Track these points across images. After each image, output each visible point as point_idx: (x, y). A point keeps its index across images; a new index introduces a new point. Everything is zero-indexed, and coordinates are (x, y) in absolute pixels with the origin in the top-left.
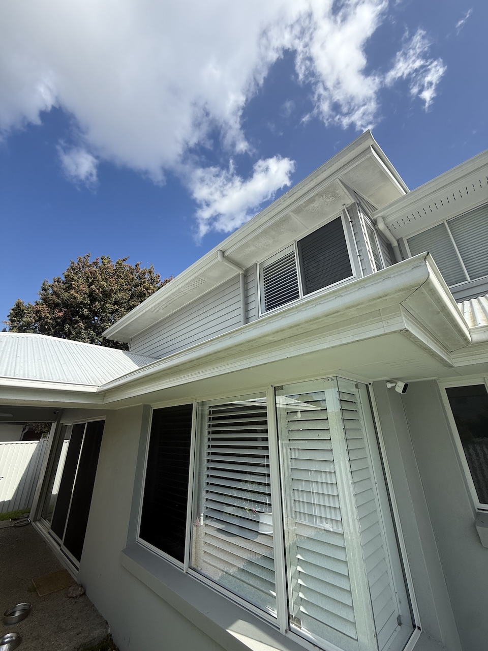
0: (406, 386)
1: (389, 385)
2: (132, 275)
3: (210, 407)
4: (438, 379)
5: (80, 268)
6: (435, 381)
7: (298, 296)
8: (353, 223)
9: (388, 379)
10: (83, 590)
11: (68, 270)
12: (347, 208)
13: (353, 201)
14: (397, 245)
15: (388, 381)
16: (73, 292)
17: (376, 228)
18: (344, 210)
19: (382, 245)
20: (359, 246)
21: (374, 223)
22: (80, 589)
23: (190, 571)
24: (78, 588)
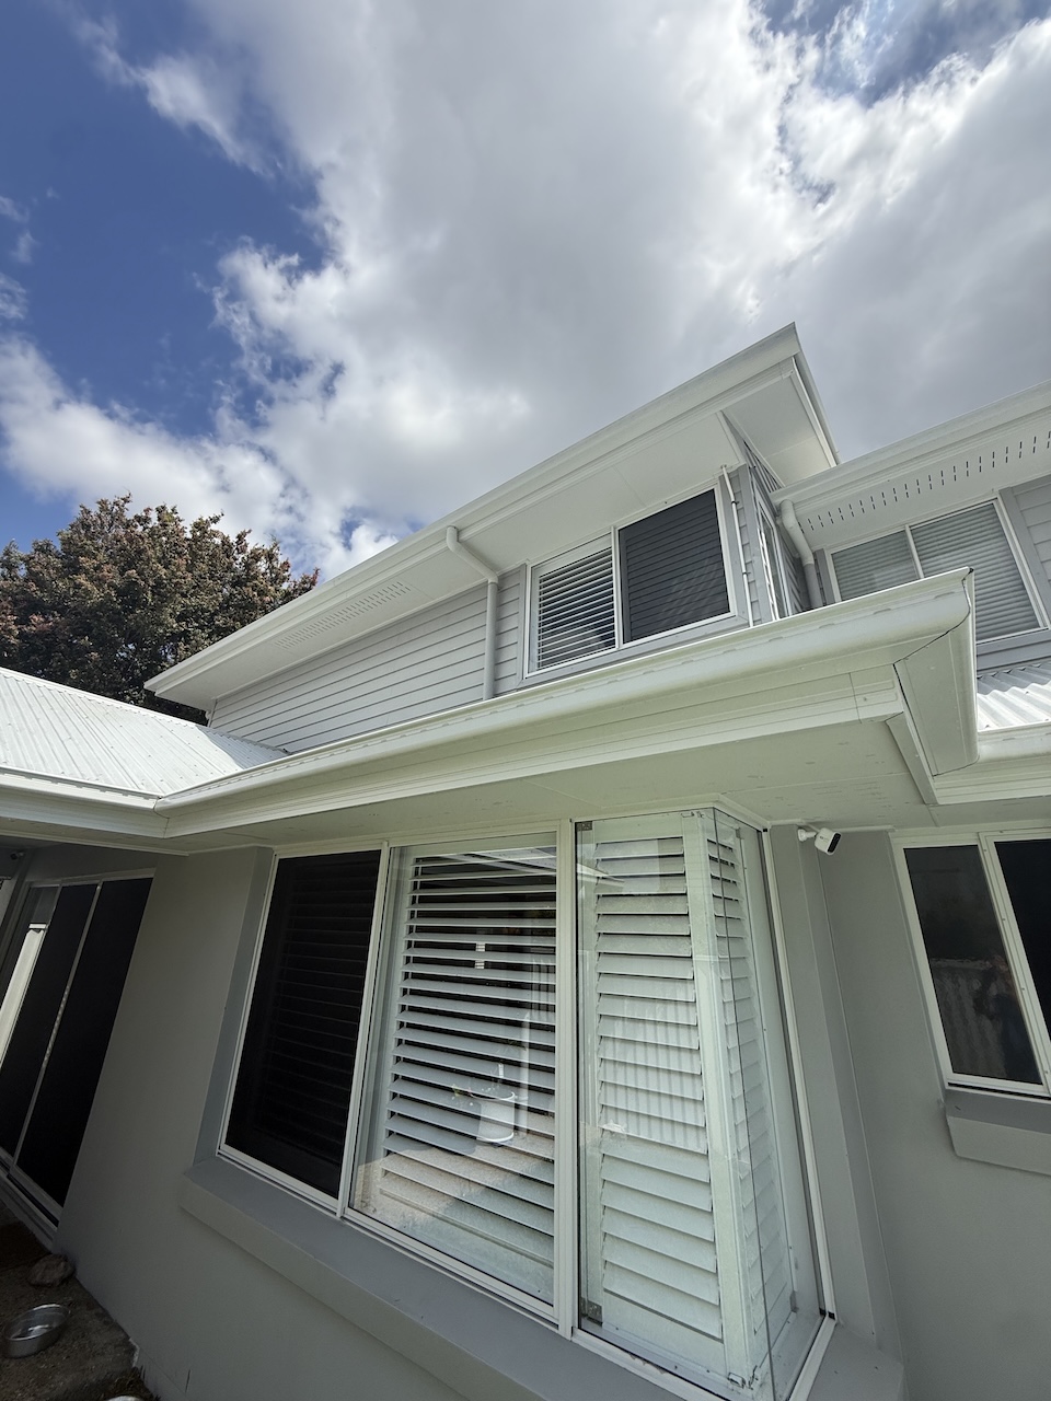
0: (837, 837)
1: (803, 836)
2: (228, 557)
3: (418, 860)
4: (893, 831)
5: (102, 526)
6: (886, 832)
7: (613, 642)
8: (740, 506)
9: (804, 823)
10: (69, 1269)
11: (72, 526)
12: (729, 474)
13: (742, 464)
14: (813, 562)
15: (800, 828)
16: (81, 579)
17: (778, 522)
18: (722, 478)
19: (786, 561)
20: (747, 553)
21: (777, 513)
22: (62, 1264)
23: (350, 1214)
24: (58, 1265)
